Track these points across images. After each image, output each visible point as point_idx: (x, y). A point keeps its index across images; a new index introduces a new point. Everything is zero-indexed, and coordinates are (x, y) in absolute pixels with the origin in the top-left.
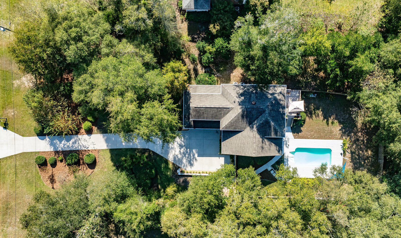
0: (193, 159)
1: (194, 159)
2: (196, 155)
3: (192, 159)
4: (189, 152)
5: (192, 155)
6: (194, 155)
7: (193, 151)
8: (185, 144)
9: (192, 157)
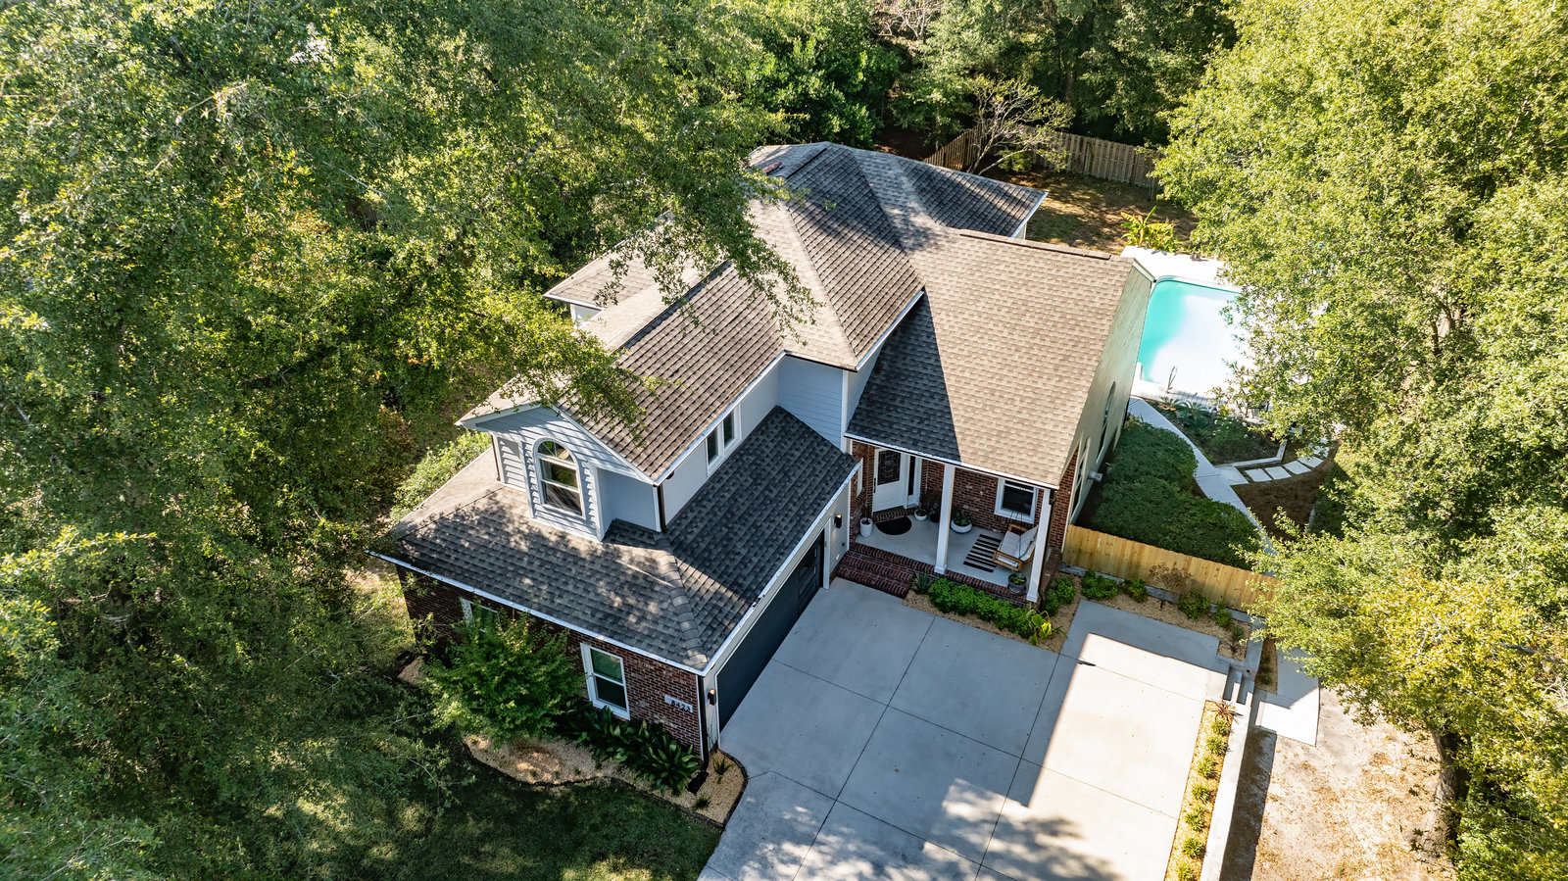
0: (1035, 847)
1: (1043, 839)
2: (1011, 810)
3: (1032, 858)
4: (951, 855)
5: (995, 845)
6: (1002, 828)
7: (961, 822)
8: (862, 856)
9: (1019, 850)
